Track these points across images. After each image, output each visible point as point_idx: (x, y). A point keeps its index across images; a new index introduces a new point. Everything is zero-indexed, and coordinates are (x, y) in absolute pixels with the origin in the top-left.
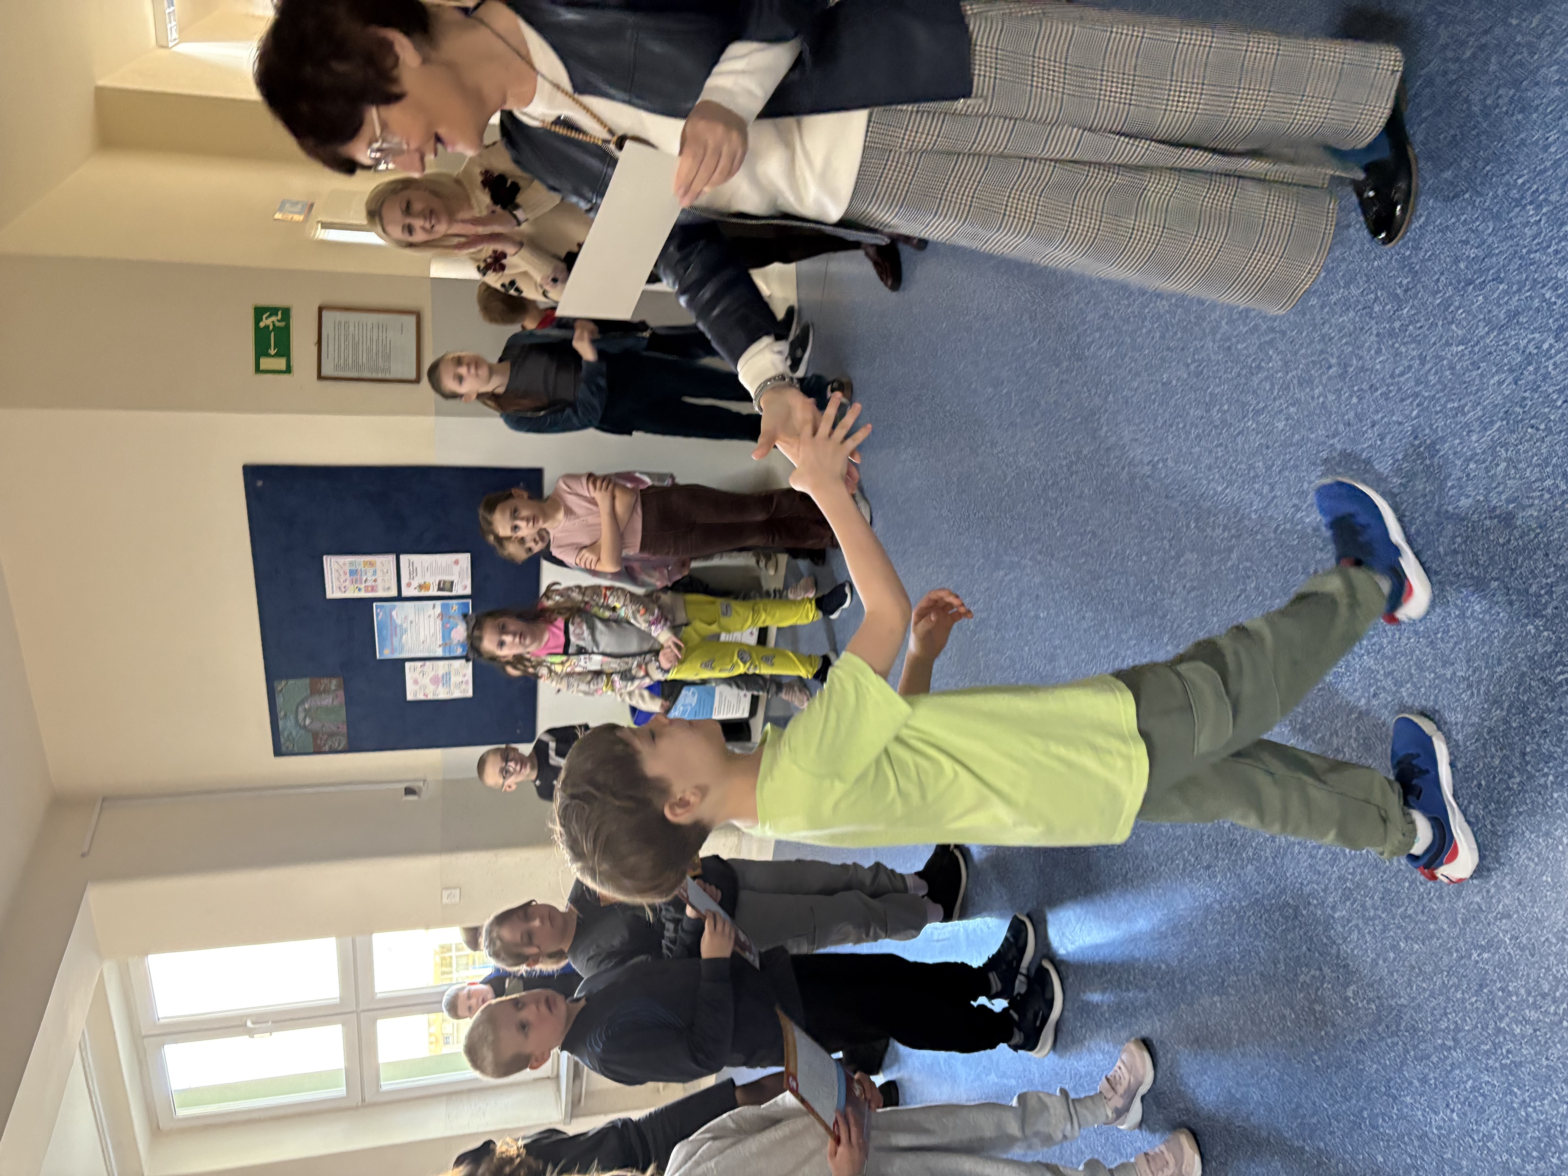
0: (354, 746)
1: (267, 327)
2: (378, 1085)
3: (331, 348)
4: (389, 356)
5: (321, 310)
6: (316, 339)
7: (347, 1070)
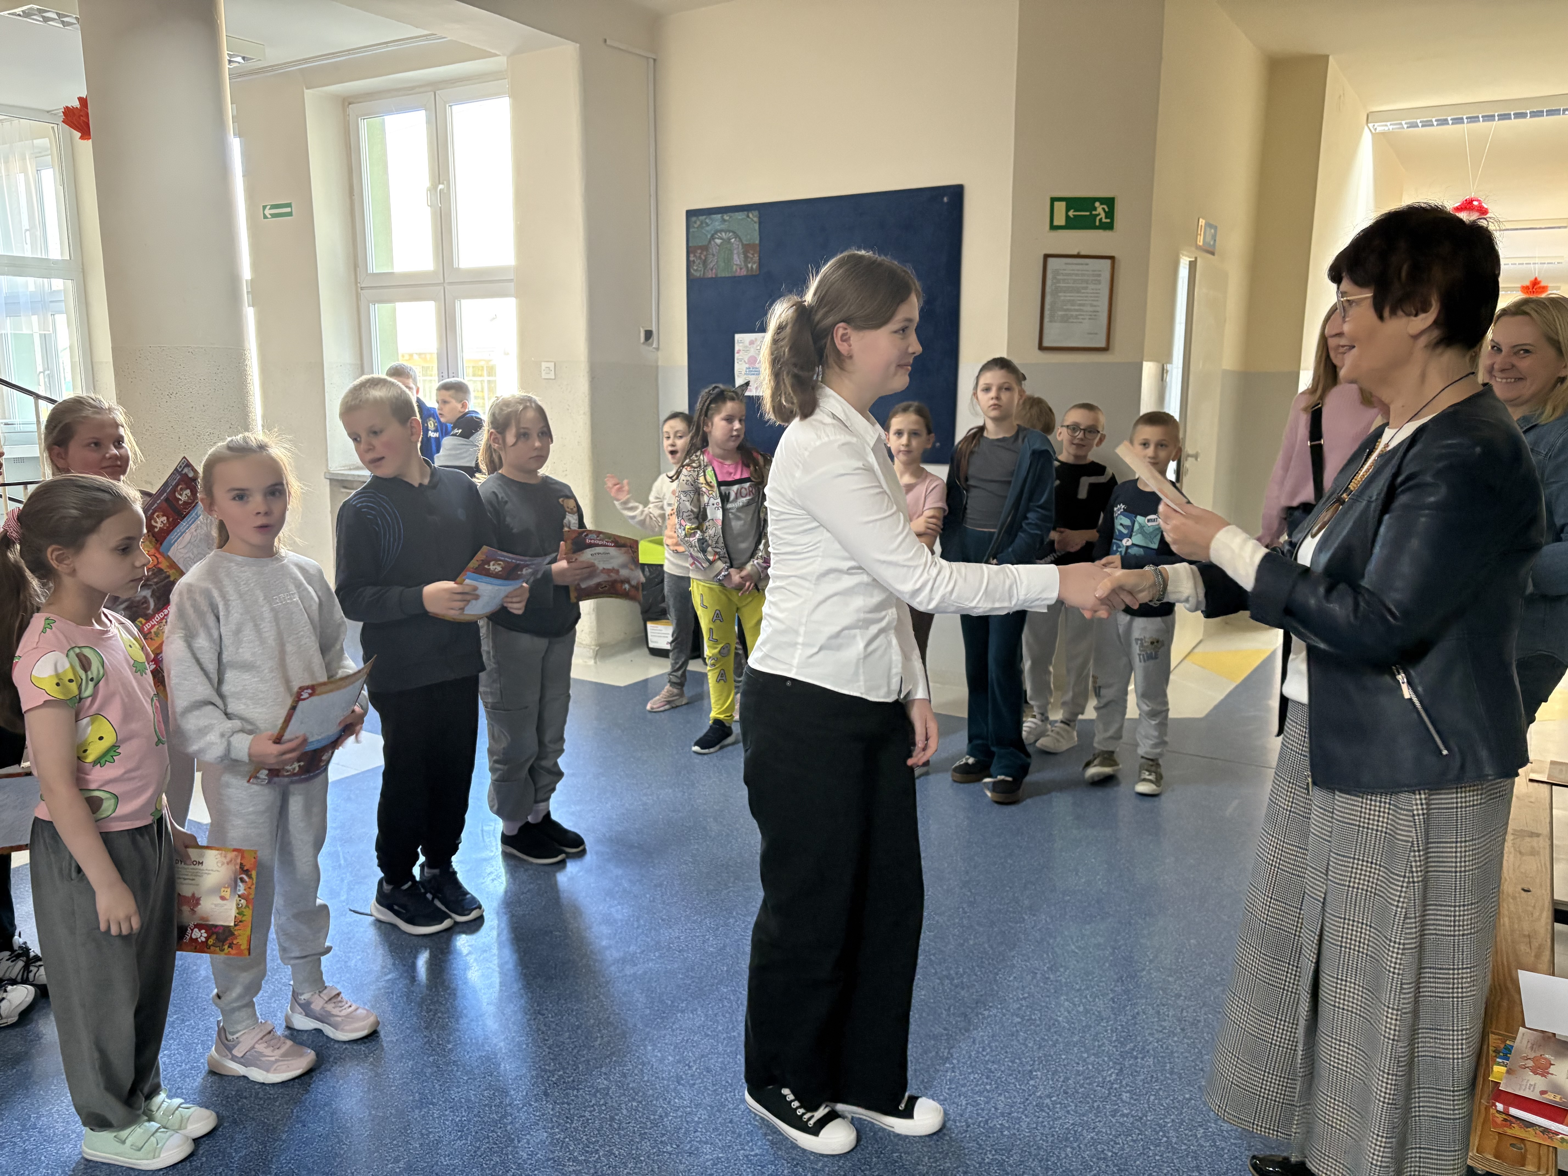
0: (693, 283)
1: (1095, 209)
2: (375, 302)
3: (1074, 267)
4: (1066, 322)
5: (1112, 258)
6: (1083, 253)
7: (392, 274)
